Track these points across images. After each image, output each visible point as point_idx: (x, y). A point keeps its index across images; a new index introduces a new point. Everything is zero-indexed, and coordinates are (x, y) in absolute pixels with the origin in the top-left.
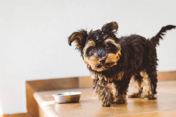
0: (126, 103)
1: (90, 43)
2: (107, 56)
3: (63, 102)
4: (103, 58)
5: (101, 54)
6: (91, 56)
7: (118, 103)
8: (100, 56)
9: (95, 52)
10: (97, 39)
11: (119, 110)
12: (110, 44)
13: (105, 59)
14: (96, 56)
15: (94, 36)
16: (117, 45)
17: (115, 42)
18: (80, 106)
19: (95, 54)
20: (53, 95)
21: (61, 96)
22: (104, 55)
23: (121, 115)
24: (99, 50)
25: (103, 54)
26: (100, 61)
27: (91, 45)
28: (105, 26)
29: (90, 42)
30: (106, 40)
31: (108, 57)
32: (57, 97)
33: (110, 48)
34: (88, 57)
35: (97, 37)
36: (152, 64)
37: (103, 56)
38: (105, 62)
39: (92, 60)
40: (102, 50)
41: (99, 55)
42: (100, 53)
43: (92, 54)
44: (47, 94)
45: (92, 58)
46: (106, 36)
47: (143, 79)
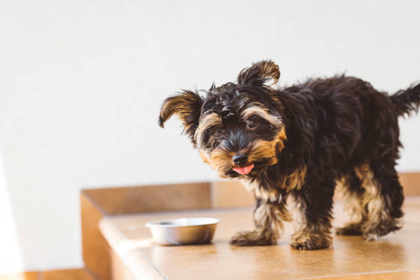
0: (331, 246)
1: (208, 120)
2: (251, 147)
3: (173, 241)
4: (242, 152)
5: (237, 142)
6: (214, 147)
7: (309, 246)
8: (233, 148)
9: (223, 138)
10: (225, 109)
11: (313, 264)
12: (255, 118)
13: (247, 154)
14: (224, 149)
15: (217, 103)
16: (273, 119)
17: (269, 112)
18: (215, 252)
19: (223, 143)
20: (148, 225)
21: (167, 228)
22: (244, 147)
23: (319, 275)
24: (232, 134)
25: (241, 144)
26: (236, 161)
27: (212, 123)
28: (245, 73)
29: (209, 117)
30: (245, 111)
31: (254, 148)
32: (157, 230)
33: (258, 128)
34: (207, 150)
35: (224, 103)
36: (383, 145)
37: (242, 148)
38: (247, 161)
39: (216, 157)
40: (238, 134)
41: (230, 146)
42: (233, 141)
43: (216, 144)
44: (131, 222)
45: (216, 152)
46: (246, 99)
47: (364, 185)
